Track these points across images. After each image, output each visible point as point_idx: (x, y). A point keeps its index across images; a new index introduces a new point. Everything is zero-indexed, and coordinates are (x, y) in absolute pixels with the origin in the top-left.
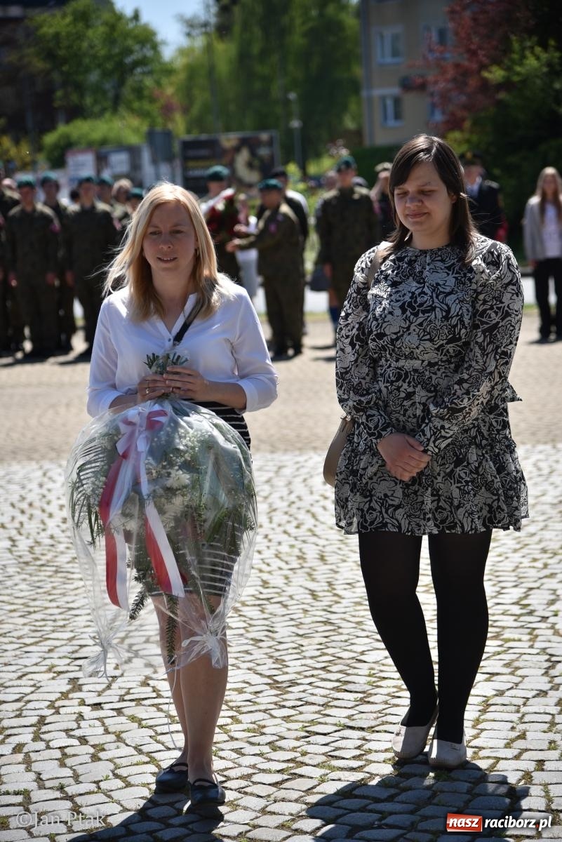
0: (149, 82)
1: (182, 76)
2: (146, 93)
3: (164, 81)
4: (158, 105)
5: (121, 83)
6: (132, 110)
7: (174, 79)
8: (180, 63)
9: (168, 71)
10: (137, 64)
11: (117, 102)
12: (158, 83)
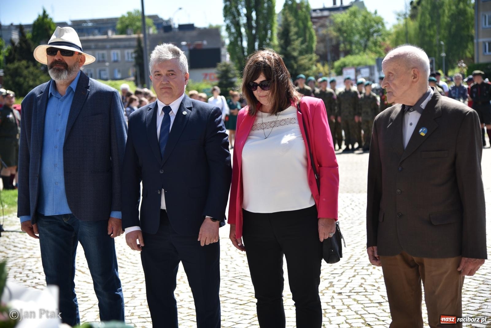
0: (379, 39)
1: (394, 36)
2: (378, 43)
3: (386, 39)
4: (383, 48)
5: (368, 40)
6: (372, 51)
7: (390, 37)
8: (393, 31)
9: (388, 34)
10: (375, 32)
11: (366, 46)
12: (384, 40)
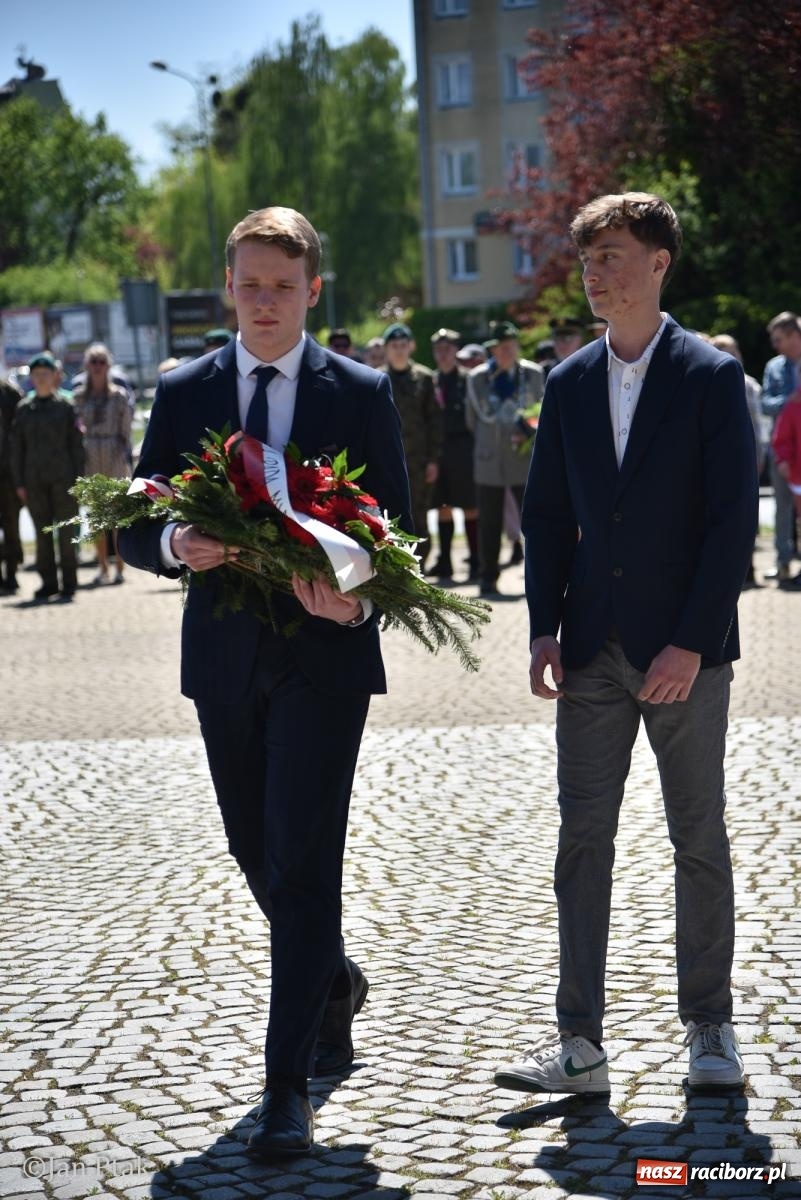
0: (118, 214)
1: (167, 208)
2: (116, 229)
3: (141, 214)
4: (132, 247)
5: (81, 216)
6: (95, 256)
7: (154, 210)
8: (163, 189)
9: (147, 200)
10: (100, 191)
11: (73, 241)
12: (134, 219)
